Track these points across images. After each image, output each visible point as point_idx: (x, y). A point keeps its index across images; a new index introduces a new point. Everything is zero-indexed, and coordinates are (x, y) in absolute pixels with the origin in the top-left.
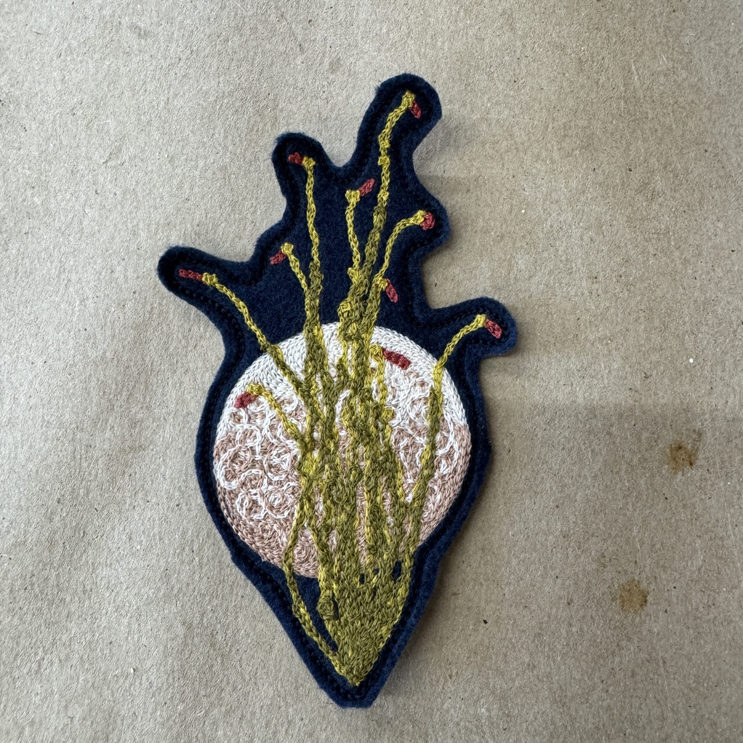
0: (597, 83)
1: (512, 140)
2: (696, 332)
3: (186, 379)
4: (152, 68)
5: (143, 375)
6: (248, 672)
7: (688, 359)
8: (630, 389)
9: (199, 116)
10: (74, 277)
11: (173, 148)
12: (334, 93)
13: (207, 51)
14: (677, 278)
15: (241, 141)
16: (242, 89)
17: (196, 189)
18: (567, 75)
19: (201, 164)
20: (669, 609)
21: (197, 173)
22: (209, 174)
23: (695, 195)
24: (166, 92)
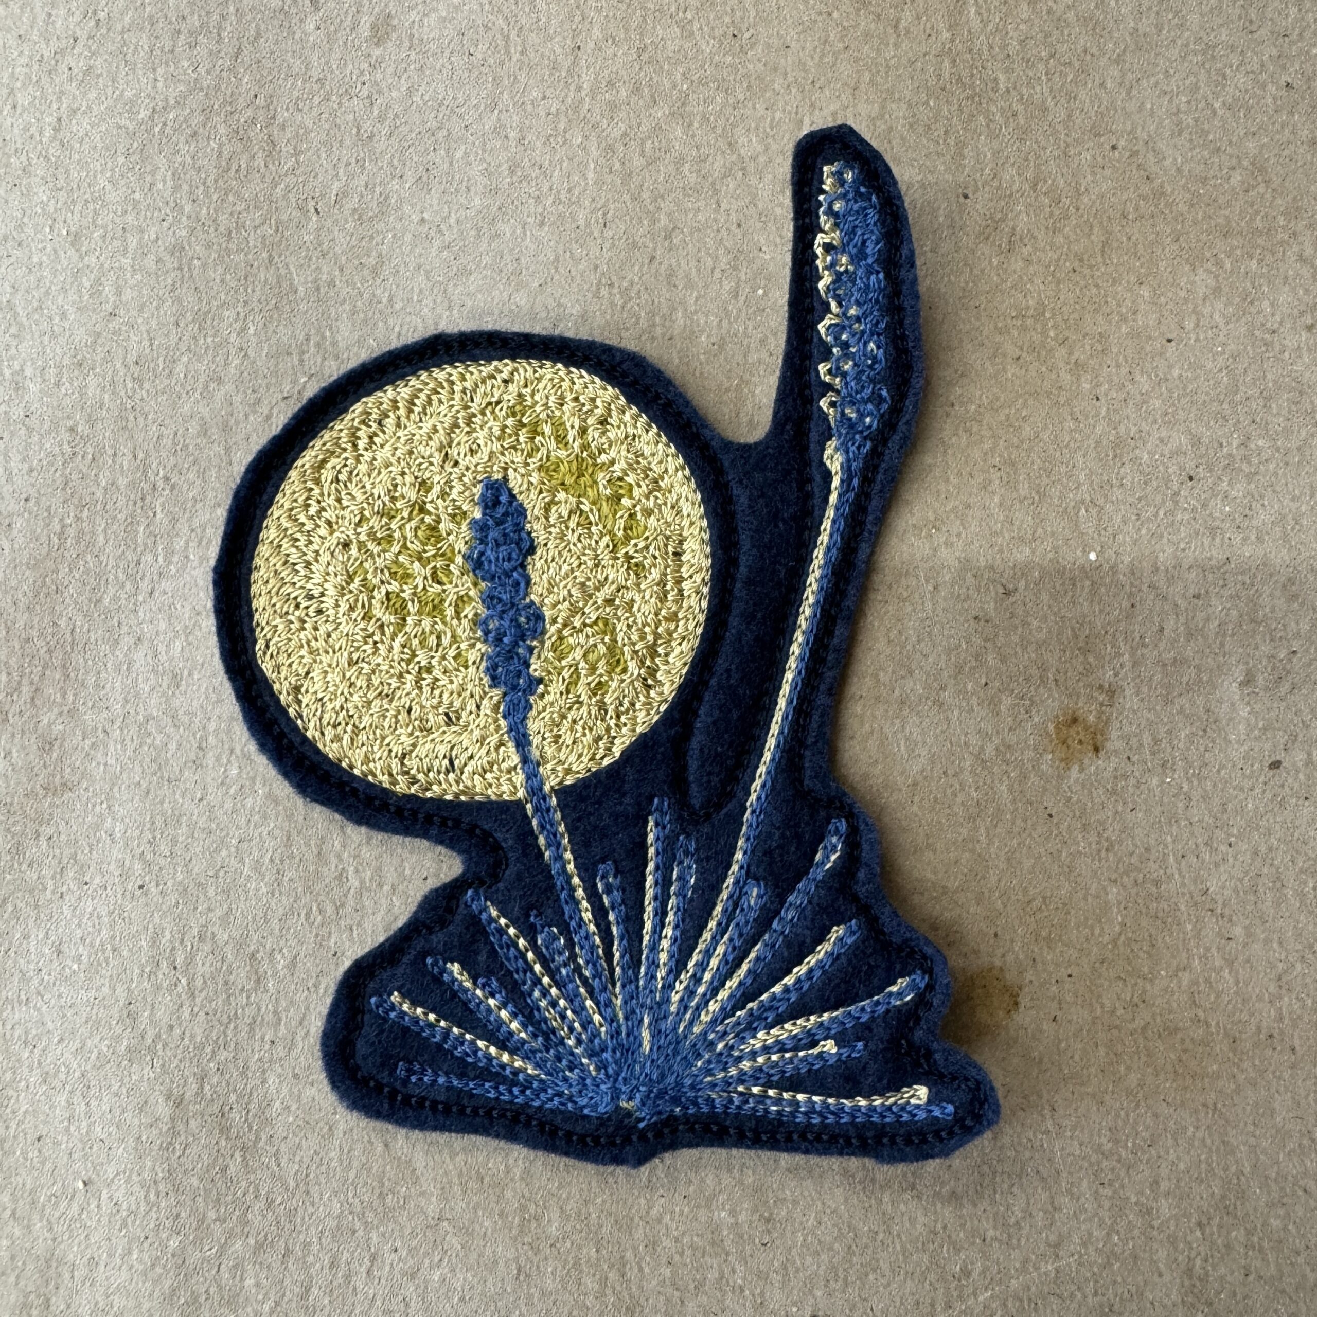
0: (896, 27)
1: (733, 152)
2: (1101, 502)
4: (24, 60)
6: (292, 1173)
7: (1085, 553)
8: (976, 618)
9: (121, 149)
11: (77, 217)
12: (384, 85)
13: (127, 19)
14: (1062, 400)
15: (206, 193)
16: (202, 89)
17: (128, 294)
18: (835, 15)
19: (133, 242)
20: (1059, 1013)
21: (126, 262)
22: (150, 262)
23: (1093, 237)
24: (55, 106)
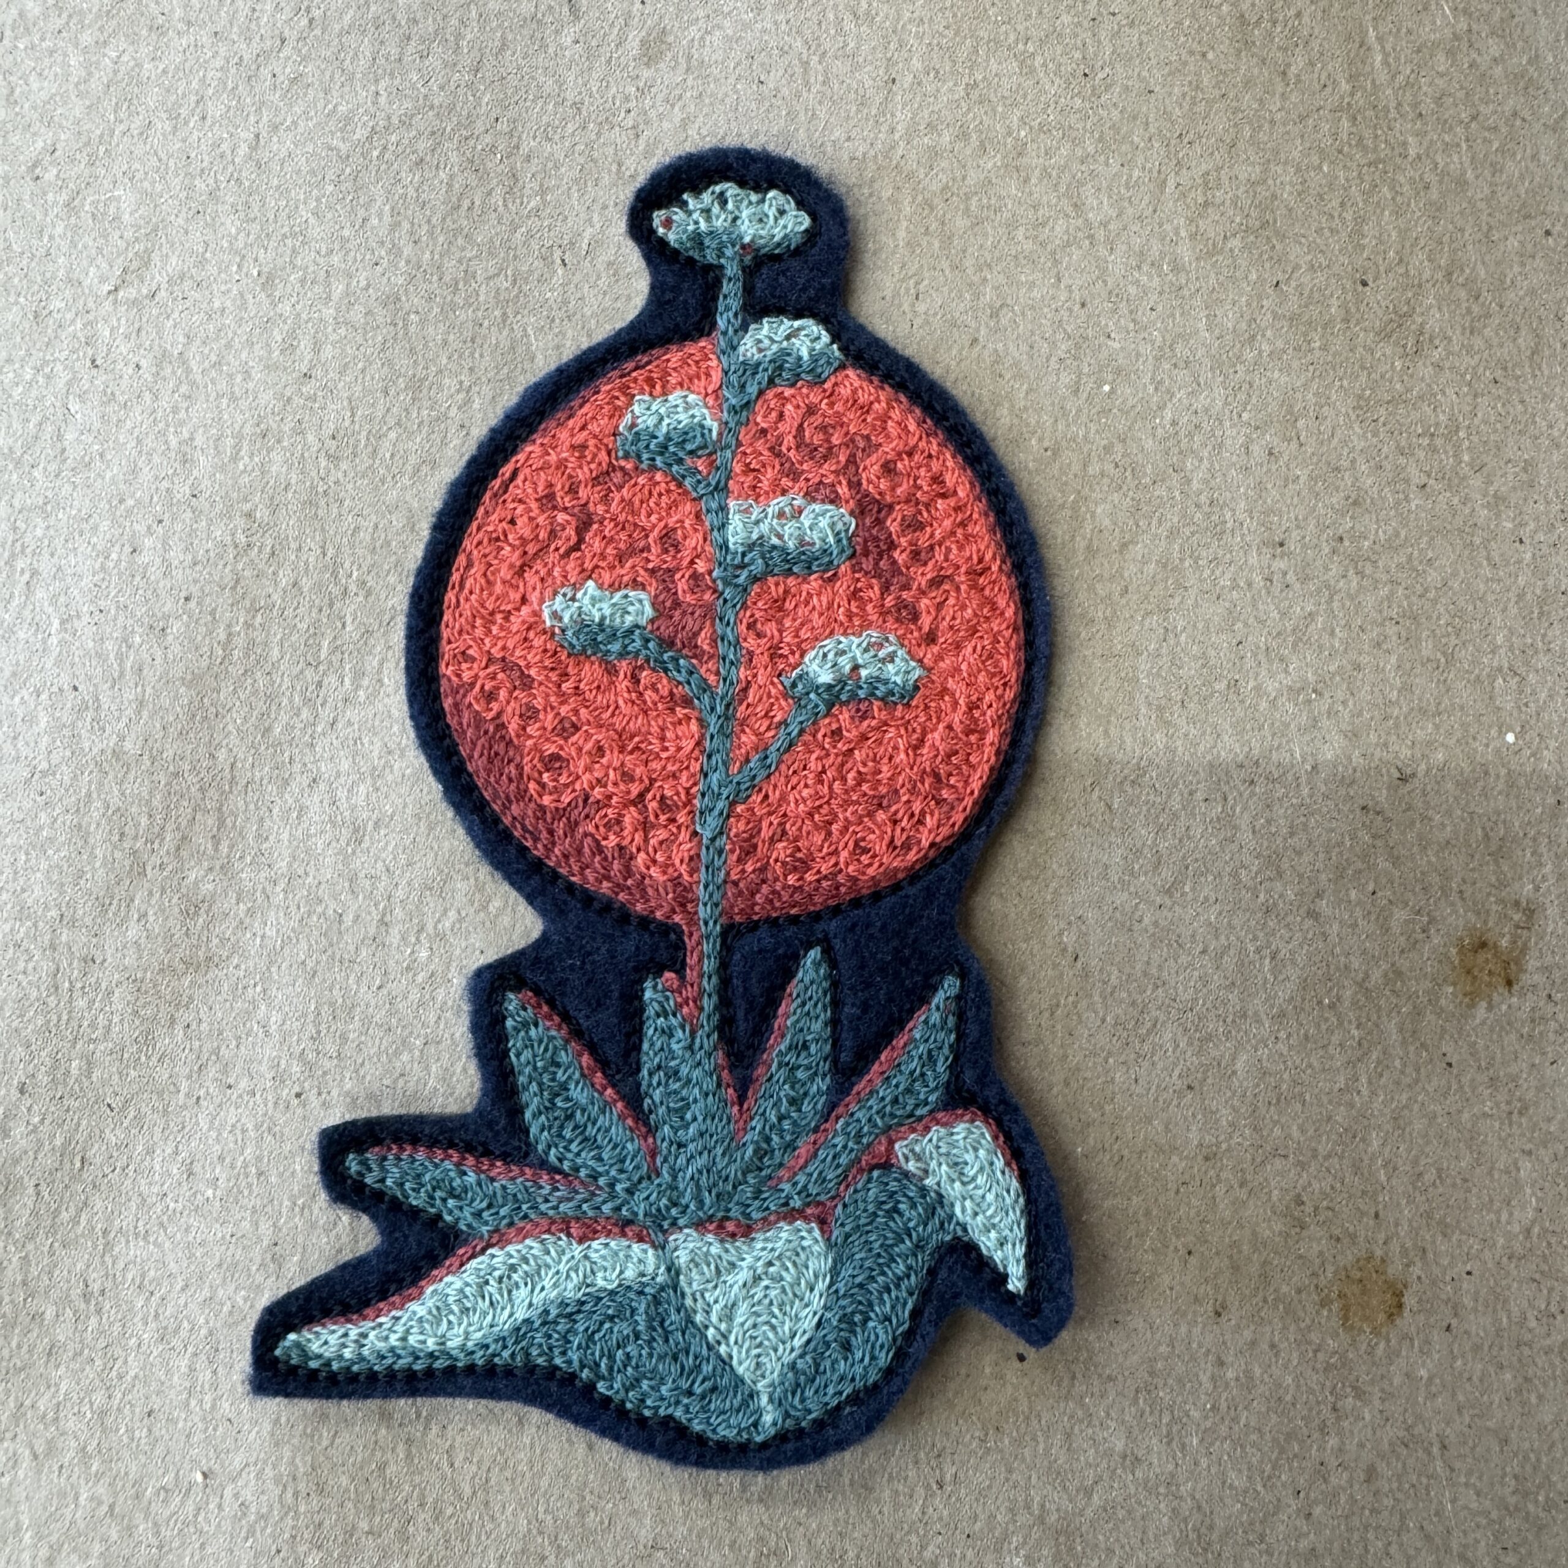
0: (1284, 73)
1: (1079, 216)
2: (1522, 670)
3: (314, 802)
4: (219, 63)
5: (212, 792)
6: (468, 1478)
7: (1501, 734)
8: (1363, 808)
9: (330, 175)
10: (46, 566)
11: (271, 254)
12: (653, 114)
13: (347, 18)
14: (1477, 541)
15: (431, 234)
16: (432, 107)
17: (328, 351)
18: (1210, 56)
19: (338, 289)
20: (1454, 1322)
21: (329, 312)
22: (357, 315)
23: (1520, 340)
24: (252, 119)
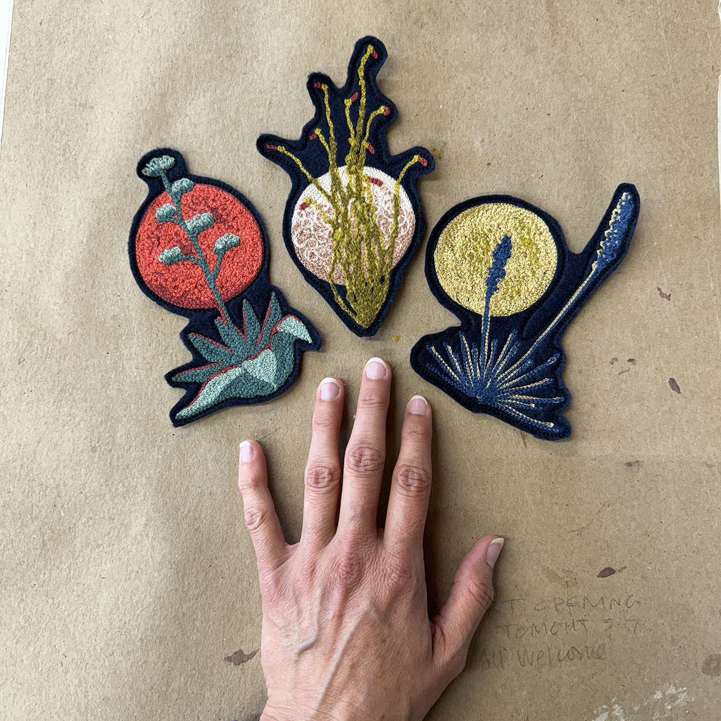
3: (187, 120)
5: (165, 118)
10: (130, 72)
11: (175, 9)
15: (209, 4)
17: (188, 28)
21: (188, 20)
22: (194, 21)
